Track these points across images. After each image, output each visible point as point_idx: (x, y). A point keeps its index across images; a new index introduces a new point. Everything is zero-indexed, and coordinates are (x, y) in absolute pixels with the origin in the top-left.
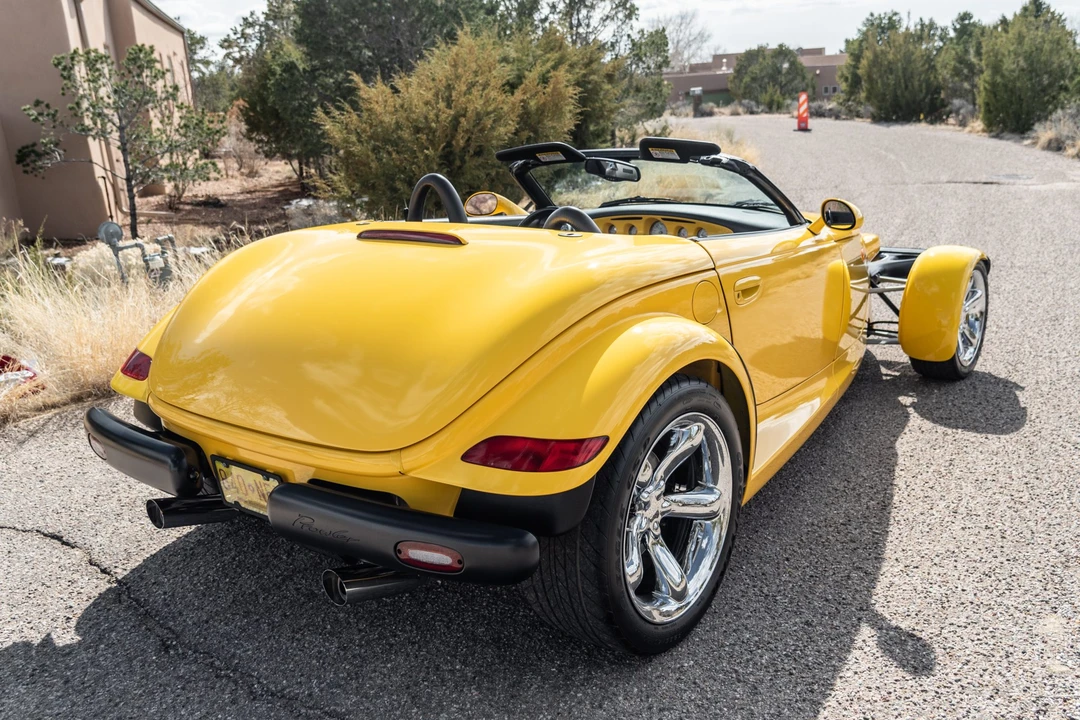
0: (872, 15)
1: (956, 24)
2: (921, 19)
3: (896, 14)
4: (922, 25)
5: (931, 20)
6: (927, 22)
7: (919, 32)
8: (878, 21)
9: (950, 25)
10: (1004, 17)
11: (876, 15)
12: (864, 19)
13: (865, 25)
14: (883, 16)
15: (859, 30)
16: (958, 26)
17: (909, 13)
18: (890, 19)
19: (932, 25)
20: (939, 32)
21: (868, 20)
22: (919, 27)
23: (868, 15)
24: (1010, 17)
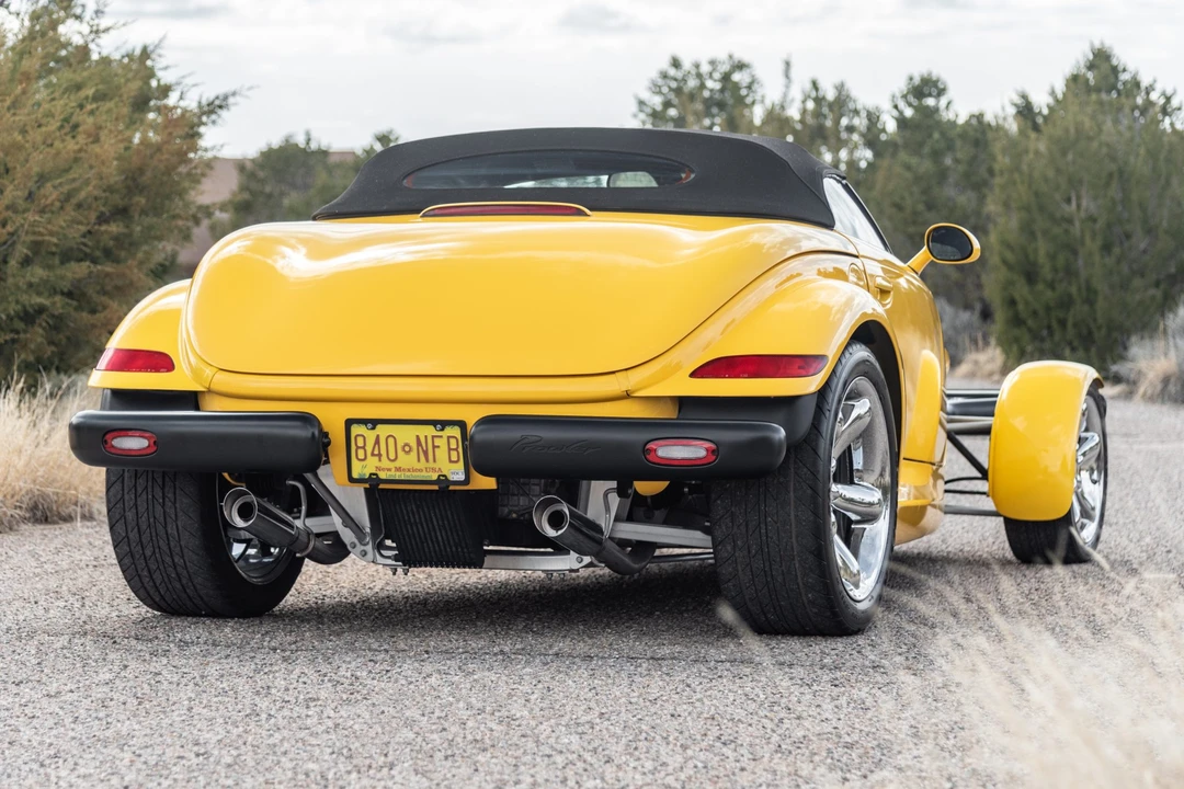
0: (676, 64)
1: (902, 105)
2: (815, 85)
3: (741, 66)
4: (819, 101)
5: (840, 88)
6: (831, 95)
7: (810, 120)
8: (692, 83)
9: (886, 106)
10: (1024, 97)
11: (687, 65)
12: (654, 74)
13: (656, 89)
14: (705, 68)
15: (641, 103)
16: (909, 112)
17: (788, 64)
18: (726, 78)
19: (841, 103)
20: (860, 122)
21: (665, 76)
22: (810, 105)
23: (665, 65)
24: (1041, 101)
